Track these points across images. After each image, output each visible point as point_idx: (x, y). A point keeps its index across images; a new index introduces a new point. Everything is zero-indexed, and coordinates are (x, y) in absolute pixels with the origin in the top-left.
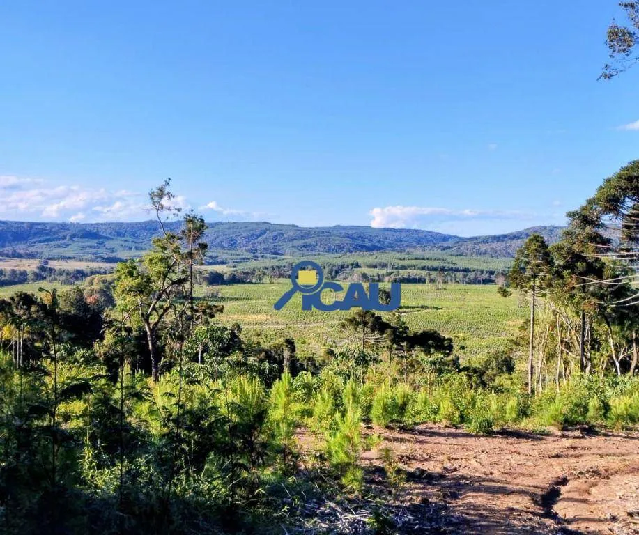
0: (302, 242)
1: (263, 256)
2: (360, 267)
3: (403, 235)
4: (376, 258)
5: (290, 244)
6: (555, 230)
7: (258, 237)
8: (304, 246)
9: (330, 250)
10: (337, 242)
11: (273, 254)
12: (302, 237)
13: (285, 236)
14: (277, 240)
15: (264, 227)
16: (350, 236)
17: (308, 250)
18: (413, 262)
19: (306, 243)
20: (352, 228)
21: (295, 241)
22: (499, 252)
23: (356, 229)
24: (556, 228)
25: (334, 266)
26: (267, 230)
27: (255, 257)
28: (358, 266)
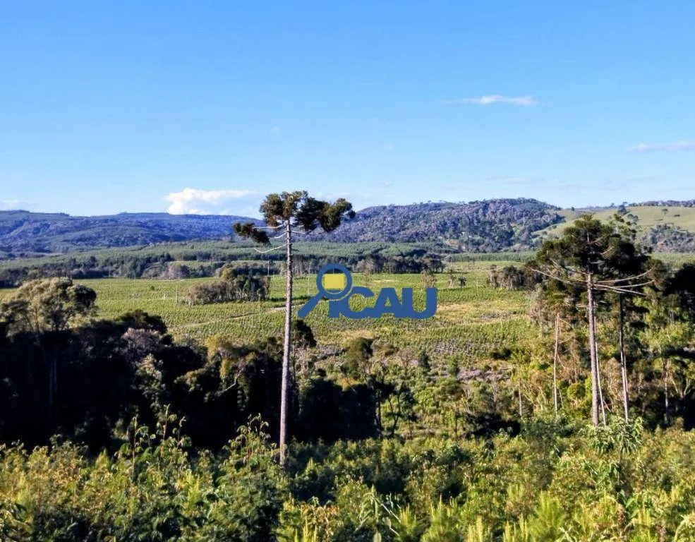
0: (77, 234)
1: (22, 255)
2: (173, 260)
3: (210, 222)
4: (193, 248)
5: (62, 237)
6: (395, 209)
7: (11, 230)
8: (80, 240)
9: (118, 243)
10: (127, 232)
11: (38, 251)
12: (77, 229)
13: (51, 228)
14: (40, 234)
15: (20, 217)
16: (143, 225)
17: (86, 244)
18: (244, 250)
19: (83, 235)
20: (143, 215)
21: (67, 234)
22: (337, 237)
23: (148, 217)
24: (396, 207)
25: (137, 259)
26: (25, 220)
27: (12, 256)
28: (169, 258)
